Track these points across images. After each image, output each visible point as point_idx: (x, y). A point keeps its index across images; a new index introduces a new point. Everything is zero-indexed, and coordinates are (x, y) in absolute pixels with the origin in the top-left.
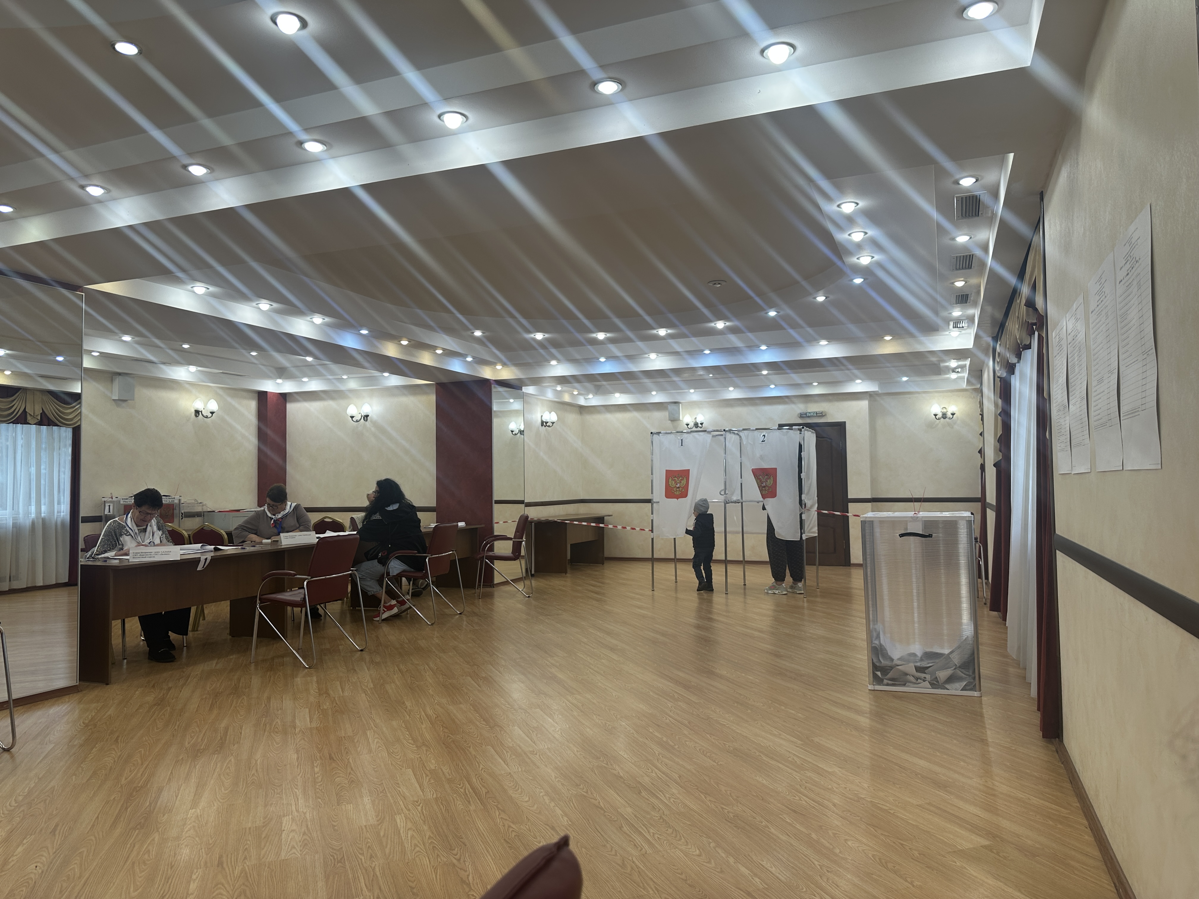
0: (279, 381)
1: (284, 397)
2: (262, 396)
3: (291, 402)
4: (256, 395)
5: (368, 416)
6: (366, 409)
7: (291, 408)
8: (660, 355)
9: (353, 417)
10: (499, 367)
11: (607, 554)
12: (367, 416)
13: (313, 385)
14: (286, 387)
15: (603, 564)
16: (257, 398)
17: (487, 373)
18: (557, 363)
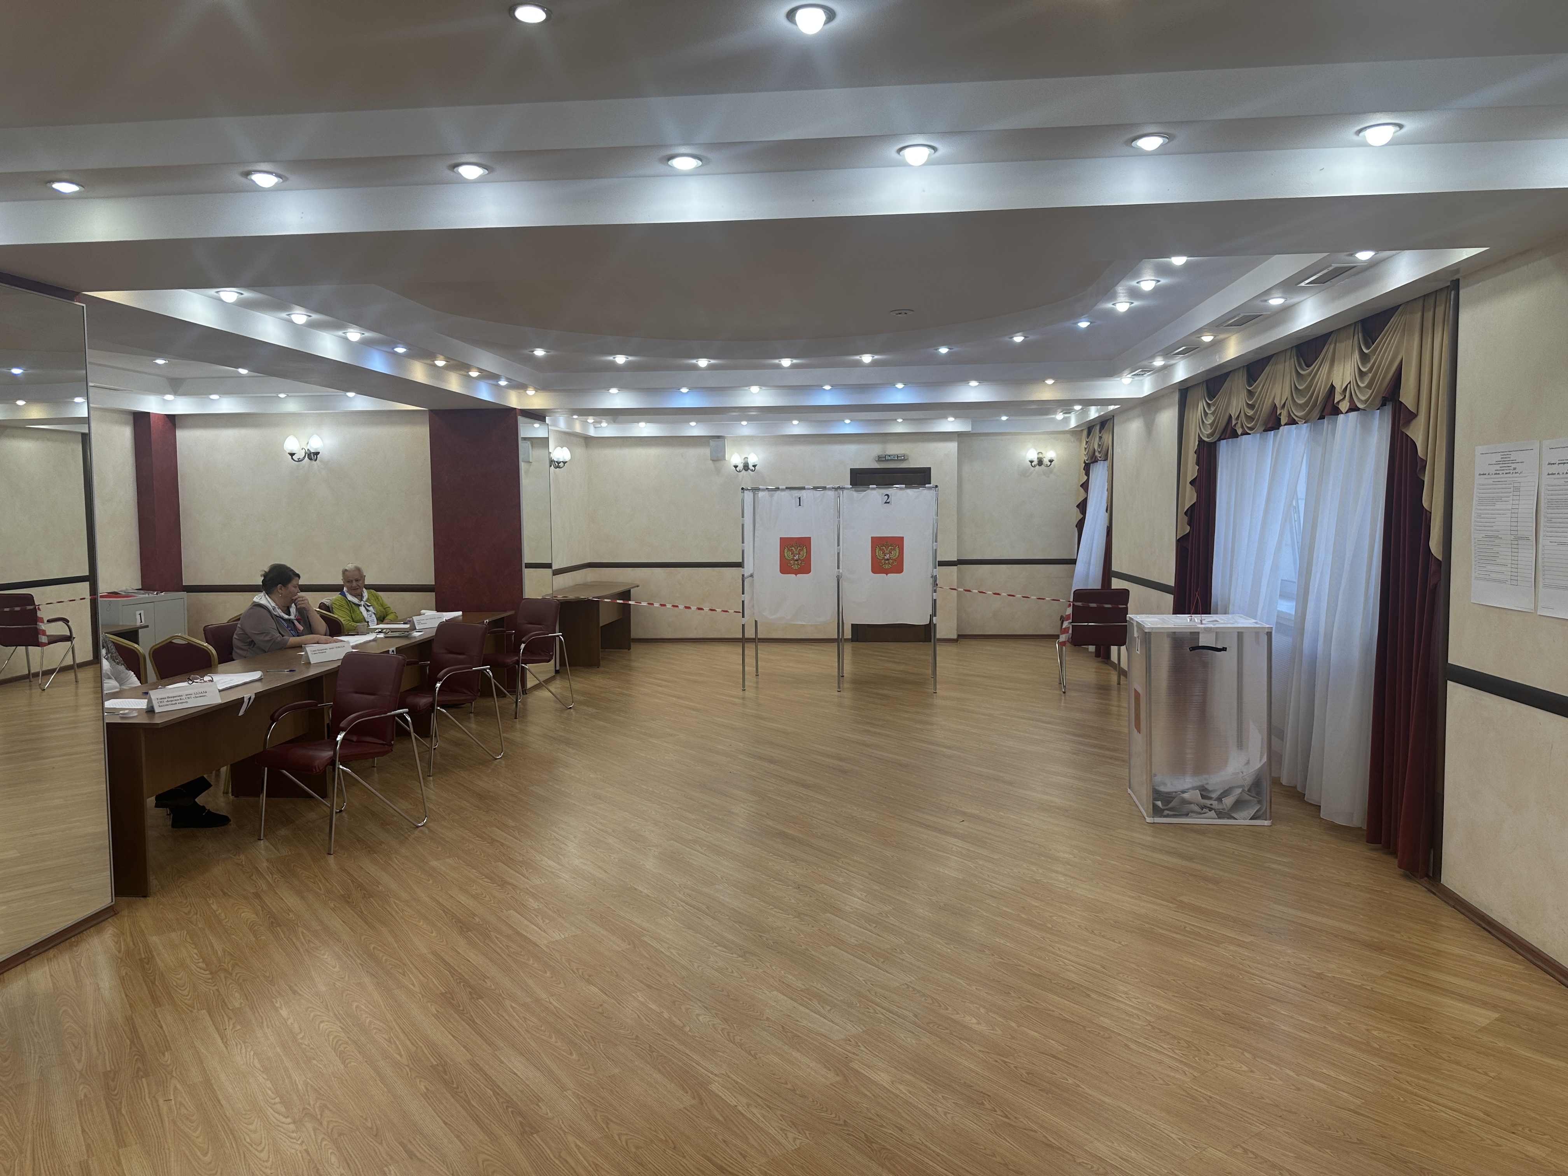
0: (169, 397)
1: (172, 420)
2: (140, 420)
3: (183, 427)
4: (131, 418)
5: (319, 453)
6: (315, 443)
7: (183, 436)
8: (763, 388)
9: (294, 454)
10: (531, 392)
11: (634, 635)
12: (317, 453)
13: (225, 405)
14: (179, 405)
15: (629, 649)
16: (132, 422)
17: (514, 400)
18: (618, 391)
